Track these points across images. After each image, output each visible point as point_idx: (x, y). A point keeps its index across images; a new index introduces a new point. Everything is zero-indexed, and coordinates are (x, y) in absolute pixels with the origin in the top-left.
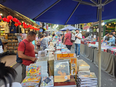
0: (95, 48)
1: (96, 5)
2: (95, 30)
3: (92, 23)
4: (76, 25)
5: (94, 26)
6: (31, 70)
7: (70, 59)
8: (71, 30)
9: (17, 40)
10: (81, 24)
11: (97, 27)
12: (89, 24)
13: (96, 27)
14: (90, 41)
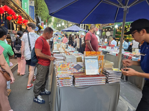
0: (107, 52)
1: (122, 6)
2: (104, 33)
3: (101, 25)
4: (81, 25)
5: (104, 28)
6: (61, 65)
7: (98, 56)
8: (76, 31)
9: (10, 38)
10: (87, 25)
11: (107, 30)
12: (97, 25)
13: (105, 30)
14: (100, 45)
